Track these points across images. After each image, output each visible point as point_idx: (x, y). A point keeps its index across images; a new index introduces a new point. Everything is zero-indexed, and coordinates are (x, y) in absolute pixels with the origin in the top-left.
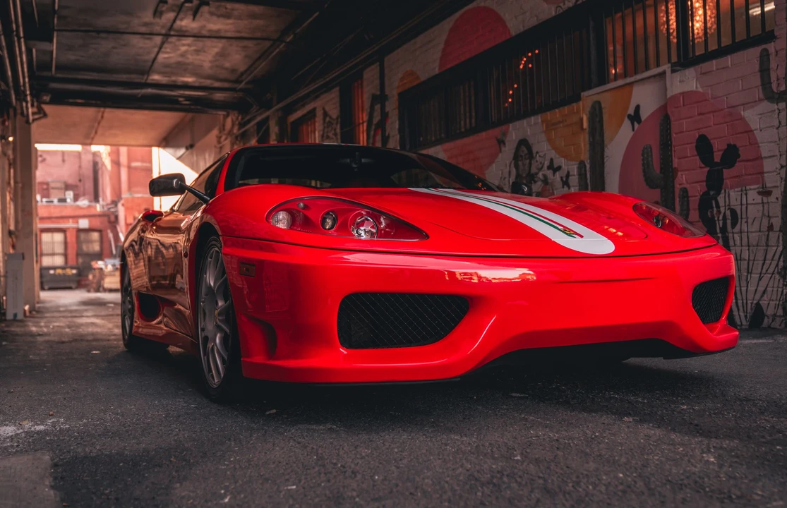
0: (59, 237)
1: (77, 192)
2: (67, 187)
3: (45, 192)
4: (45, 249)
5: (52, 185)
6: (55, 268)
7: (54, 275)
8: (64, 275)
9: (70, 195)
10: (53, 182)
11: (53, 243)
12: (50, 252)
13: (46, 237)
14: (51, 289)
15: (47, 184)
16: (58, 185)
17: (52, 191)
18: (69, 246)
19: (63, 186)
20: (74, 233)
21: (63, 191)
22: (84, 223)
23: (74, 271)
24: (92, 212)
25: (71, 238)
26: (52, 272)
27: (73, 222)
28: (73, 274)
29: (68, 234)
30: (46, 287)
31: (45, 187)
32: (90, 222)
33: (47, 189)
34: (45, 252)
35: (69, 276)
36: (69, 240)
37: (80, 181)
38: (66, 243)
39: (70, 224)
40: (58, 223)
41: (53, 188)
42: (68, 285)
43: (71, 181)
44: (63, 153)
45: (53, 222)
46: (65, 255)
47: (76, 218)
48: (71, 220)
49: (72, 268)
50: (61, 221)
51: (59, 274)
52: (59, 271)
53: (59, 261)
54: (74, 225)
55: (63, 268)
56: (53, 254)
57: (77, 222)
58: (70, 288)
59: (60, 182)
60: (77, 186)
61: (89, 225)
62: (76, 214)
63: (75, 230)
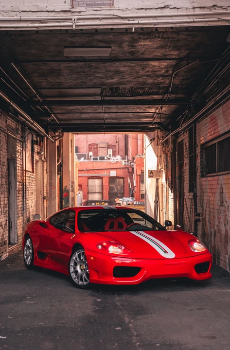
0: (98, 182)
1: (114, 150)
2: (109, 147)
3: (96, 150)
4: (91, 189)
5: (100, 145)
6: (95, 202)
9: (110, 151)
11: (95, 186)
12: (93, 191)
13: (91, 182)
15: (97, 145)
16: (104, 145)
17: (99, 149)
18: (104, 187)
19: (107, 146)
20: (108, 179)
21: (107, 149)
22: (113, 173)
24: (119, 166)
25: (106, 181)
26: (94, 204)
29: (104, 180)
31: (95, 147)
32: (116, 172)
33: (97, 148)
34: (90, 191)
36: (104, 184)
37: (117, 142)
38: (102, 186)
39: (105, 173)
40: (98, 173)
41: (100, 147)
43: (110, 143)
45: (95, 173)
46: (102, 193)
47: (108, 170)
48: (106, 171)
49: (105, 202)
50: (100, 171)
52: (98, 204)
53: (98, 197)
54: (108, 174)
55: (100, 202)
56: (95, 193)
57: (110, 173)
59: (105, 143)
60: (114, 146)
61: (116, 174)
62: (109, 167)
63: (108, 177)
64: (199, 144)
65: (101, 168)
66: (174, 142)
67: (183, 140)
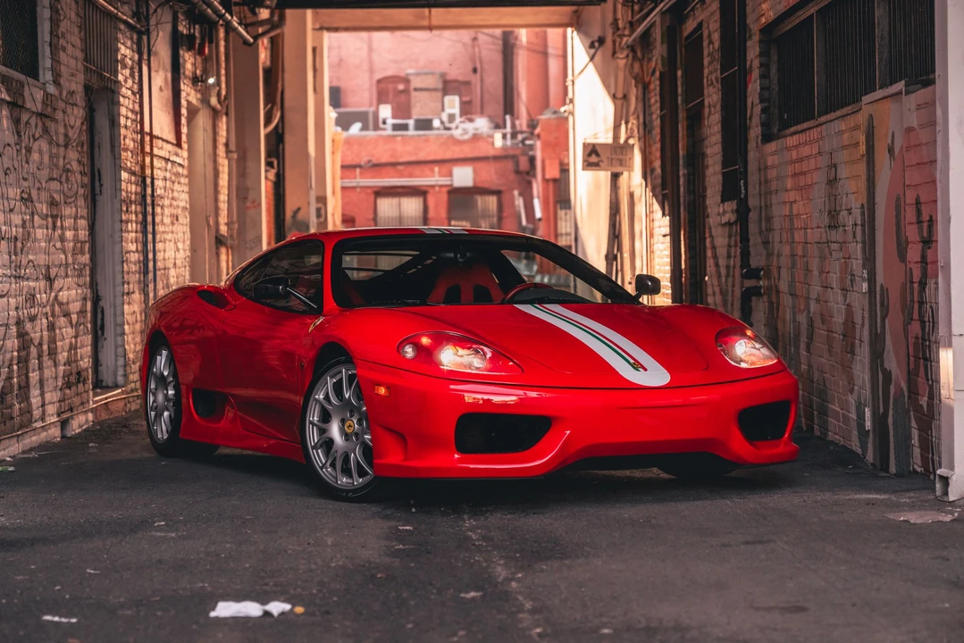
0: (412, 205)
1: (466, 99)
2: (448, 86)
3: (403, 98)
5: (416, 83)
9: (453, 104)
10: (418, 74)
11: (400, 219)
13: (386, 206)
15: (406, 80)
16: (430, 82)
17: (414, 94)
19: (440, 86)
20: (445, 197)
21: (439, 94)
22: (463, 176)
24: (483, 149)
25: (438, 206)
27: (441, 175)
29: (431, 200)
31: (401, 87)
32: (475, 171)
33: (406, 92)
36: (432, 215)
37: (475, 70)
38: (426, 220)
39: (434, 179)
40: (411, 176)
41: (416, 90)
43: (454, 73)
45: (401, 175)
47: (446, 163)
48: (436, 169)
50: (417, 170)
54: (444, 181)
57: (450, 174)
59: (433, 74)
60: (467, 83)
61: (474, 180)
62: (448, 155)
63: (445, 190)
64: (754, 27)
65: (422, 156)
66: (671, 35)
67: (700, 26)
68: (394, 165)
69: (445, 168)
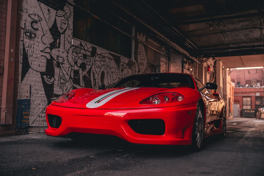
0: (249, 99)
1: (261, 83)
2: (258, 81)
4: (244, 103)
5: (252, 81)
6: (247, 110)
7: (246, 112)
8: (250, 112)
9: (259, 84)
10: (253, 80)
11: (247, 101)
12: (246, 104)
13: (245, 99)
14: (245, 117)
15: (251, 81)
16: (255, 81)
17: (252, 83)
18: (253, 102)
19: (256, 81)
21: (256, 83)
22: (258, 94)
23: (254, 111)
24: (262, 90)
25: (253, 99)
26: (246, 111)
27: (254, 94)
28: (253, 112)
30: (244, 116)
31: (250, 82)
32: (260, 94)
33: (251, 82)
35: (252, 113)
37: (262, 79)
38: (251, 101)
39: (253, 95)
40: (249, 94)
41: (252, 82)
42: (251, 116)
43: (259, 79)
44: (256, 69)
45: (247, 94)
46: (251, 105)
48: (253, 93)
49: (253, 110)
51: (248, 112)
52: (248, 111)
53: (249, 107)
54: (255, 95)
55: (250, 110)
56: (247, 105)
57: (256, 94)
58: (252, 117)
59: (255, 80)
60: (261, 81)
61: (260, 95)
62: (255, 91)
63: (255, 97)
65: (251, 91)
68: (246, 92)
69: (255, 93)
